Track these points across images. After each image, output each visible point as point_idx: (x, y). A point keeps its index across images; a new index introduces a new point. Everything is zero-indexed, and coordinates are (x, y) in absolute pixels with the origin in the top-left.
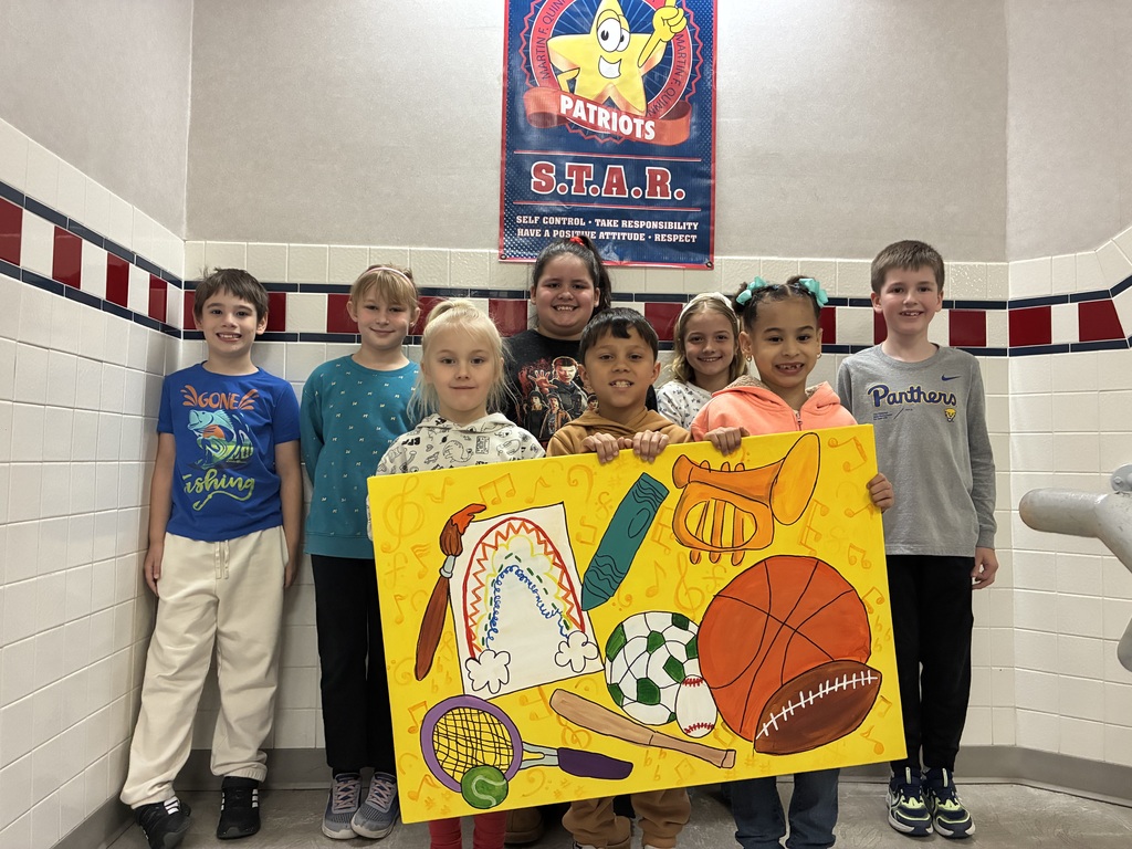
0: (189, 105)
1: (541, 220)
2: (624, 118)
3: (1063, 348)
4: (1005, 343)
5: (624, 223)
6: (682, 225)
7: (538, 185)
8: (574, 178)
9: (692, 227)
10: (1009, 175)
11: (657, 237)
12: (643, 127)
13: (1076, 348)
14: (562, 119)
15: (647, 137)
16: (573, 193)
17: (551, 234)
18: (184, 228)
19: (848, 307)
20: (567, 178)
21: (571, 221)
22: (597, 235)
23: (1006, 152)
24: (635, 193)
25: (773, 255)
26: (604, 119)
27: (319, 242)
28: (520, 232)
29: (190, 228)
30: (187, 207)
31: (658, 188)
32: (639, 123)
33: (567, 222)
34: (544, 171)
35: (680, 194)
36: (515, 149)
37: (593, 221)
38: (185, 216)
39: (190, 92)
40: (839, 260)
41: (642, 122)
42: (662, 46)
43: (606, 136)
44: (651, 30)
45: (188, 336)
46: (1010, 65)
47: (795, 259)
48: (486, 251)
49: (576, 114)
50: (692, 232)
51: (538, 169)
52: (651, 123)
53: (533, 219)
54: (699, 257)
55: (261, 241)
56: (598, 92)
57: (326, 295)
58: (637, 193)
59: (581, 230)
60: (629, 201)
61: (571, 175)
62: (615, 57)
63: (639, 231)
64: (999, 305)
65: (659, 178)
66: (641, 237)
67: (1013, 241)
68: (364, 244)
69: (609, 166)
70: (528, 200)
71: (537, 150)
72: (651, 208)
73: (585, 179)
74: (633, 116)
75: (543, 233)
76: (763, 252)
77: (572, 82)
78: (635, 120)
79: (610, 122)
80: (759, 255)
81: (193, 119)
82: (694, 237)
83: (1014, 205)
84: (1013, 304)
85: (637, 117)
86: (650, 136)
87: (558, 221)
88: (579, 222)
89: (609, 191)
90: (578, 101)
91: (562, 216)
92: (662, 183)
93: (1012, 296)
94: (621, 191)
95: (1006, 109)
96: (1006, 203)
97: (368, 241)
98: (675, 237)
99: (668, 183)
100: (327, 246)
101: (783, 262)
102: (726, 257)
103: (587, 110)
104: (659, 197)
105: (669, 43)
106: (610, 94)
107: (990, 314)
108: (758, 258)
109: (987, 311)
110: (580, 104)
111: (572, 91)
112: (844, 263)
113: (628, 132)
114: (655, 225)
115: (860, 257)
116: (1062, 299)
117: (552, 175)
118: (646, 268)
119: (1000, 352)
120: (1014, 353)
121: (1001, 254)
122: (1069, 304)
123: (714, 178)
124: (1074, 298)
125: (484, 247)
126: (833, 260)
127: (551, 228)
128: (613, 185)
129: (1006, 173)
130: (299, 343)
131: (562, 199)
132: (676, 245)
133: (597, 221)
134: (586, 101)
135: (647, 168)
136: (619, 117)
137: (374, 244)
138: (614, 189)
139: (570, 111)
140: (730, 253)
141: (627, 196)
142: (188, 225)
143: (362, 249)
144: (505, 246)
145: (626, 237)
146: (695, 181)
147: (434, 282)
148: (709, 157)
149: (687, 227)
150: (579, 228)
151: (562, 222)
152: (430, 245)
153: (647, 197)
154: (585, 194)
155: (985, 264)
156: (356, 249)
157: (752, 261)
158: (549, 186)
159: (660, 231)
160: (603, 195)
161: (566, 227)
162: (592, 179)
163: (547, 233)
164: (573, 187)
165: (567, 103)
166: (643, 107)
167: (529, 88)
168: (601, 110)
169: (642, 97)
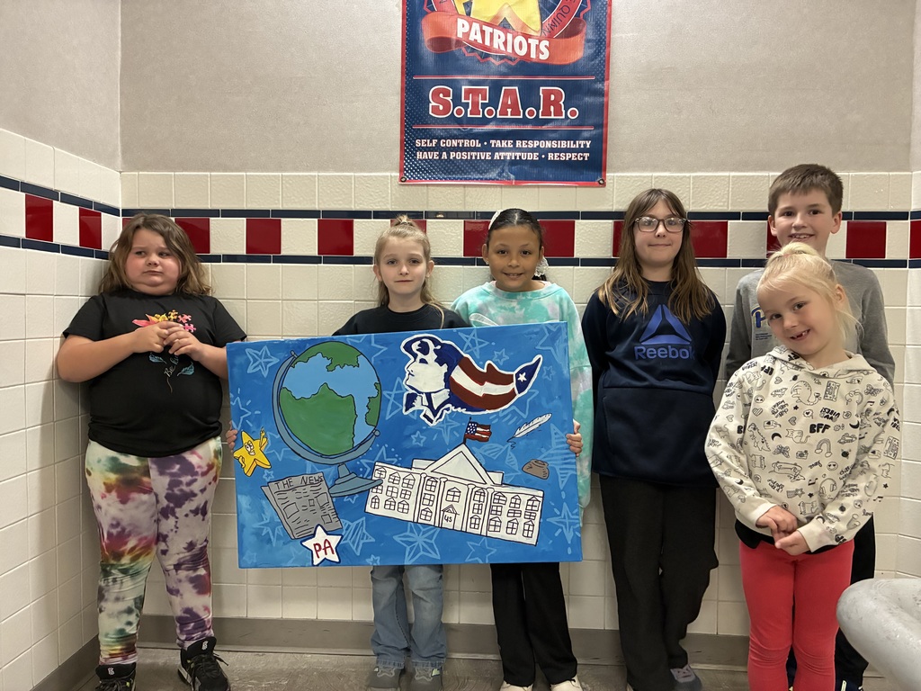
0: (120, 46)
1: (438, 143)
2: (520, 38)
4: (905, 254)
5: (518, 143)
6: (575, 143)
7: (436, 109)
8: (470, 101)
9: (585, 145)
10: (916, 83)
11: (550, 156)
12: (537, 47)
14: (459, 42)
15: (543, 57)
16: (469, 116)
17: (449, 156)
18: (119, 160)
19: (741, 221)
20: (463, 101)
22: (492, 156)
23: (913, 57)
25: (666, 171)
26: (498, 40)
27: (237, 170)
28: (419, 155)
29: (126, 161)
30: (122, 140)
31: (552, 108)
32: (534, 42)
33: (463, 144)
34: (441, 95)
35: (573, 113)
36: (414, 75)
37: (488, 142)
38: (119, 150)
39: (120, 35)
40: (733, 174)
41: (537, 42)
43: (502, 58)
47: (688, 175)
48: (388, 174)
49: (472, 38)
50: (584, 150)
51: (436, 94)
52: (545, 43)
53: (431, 142)
54: (591, 174)
55: (186, 170)
56: (493, 13)
57: (245, 219)
58: (531, 113)
59: (477, 152)
60: (525, 121)
61: (467, 98)
63: (533, 150)
64: (901, 216)
65: (553, 97)
66: (535, 157)
67: (917, 150)
68: (277, 171)
69: (504, 88)
70: (427, 124)
71: (434, 75)
72: (544, 128)
73: (481, 101)
74: (527, 37)
75: (440, 155)
76: (655, 168)
77: (468, 5)
78: (530, 40)
79: (505, 43)
80: (651, 171)
82: (587, 155)
83: (919, 113)
84: (916, 214)
85: (530, 36)
86: (544, 56)
87: (455, 143)
88: (475, 143)
89: (504, 112)
90: (474, 24)
91: (458, 139)
92: (556, 103)
93: (914, 207)
94: (515, 112)
96: (911, 110)
97: (280, 168)
98: (569, 156)
99: (561, 103)
100: (244, 174)
101: (675, 178)
102: (616, 174)
103: (483, 32)
104: (552, 117)
106: (506, 14)
107: (891, 226)
108: (650, 174)
109: (888, 222)
110: (476, 26)
111: (469, 14)
112: (738, 177)
113: (523, 53)
114: (548, 144)
115: (755, 170)
117: (449, 99)
118: (538, 187)
119: (900, 264)
120: (914, 265)
121: (905, 165)
123: (607, 95)
125: (386, 170)
126: (727, 174)
127: (449, 150)
128: (508, 108)
129: (911, 80)
130: (222, 263)
131: (459, 122)
132: (569, 163)
133: (493, 142)
134: (482, 23)
135: (541, 88)
136: (514, 38)
137: (285, 171)
138: (509, 110)
139: (467, 34)
140: (623, 170)
141: (521, 117)
142: (123, 157)
143: (274, 176)
144: (405, 169)
145: (520, 157)
146: (588, 100)
147: (340, 205)
148: (603, 75)
149: (580, 145)
150: (475, 149)
151: (458, 144)
152: (336, 171)
153: (540, 117)
154: (481, 116)
155: (887, 173)
156: (269, 176)
157: (645, 177)
158: (446, 110)
159: (553, 150)
160: (498, 116)
161: (462, 149)
162: (487, 101)
163: (444, 155)
164: (469, 110)
165: (463, 26)
166: (538, 27)
167: (427, 13)
168: (497, 32)
169: (537, 17)
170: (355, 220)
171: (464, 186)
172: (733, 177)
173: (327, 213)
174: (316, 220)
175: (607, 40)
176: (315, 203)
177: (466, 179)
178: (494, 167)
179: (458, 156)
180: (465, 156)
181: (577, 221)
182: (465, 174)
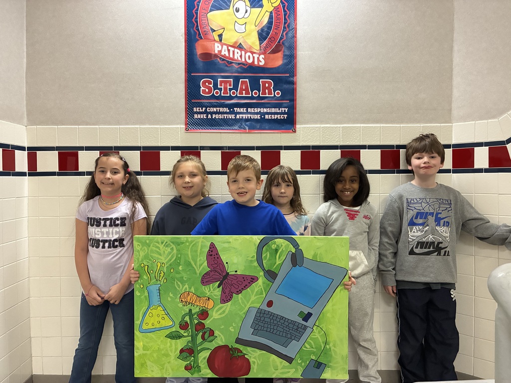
0: (25, 56)
1: (206, 110)
2: (248, 54)
3: (480, 171)
4: (450, 166)
5: (249, 110)
6: (279, 109)
7: (204, 91)
8: (223, 87)
9: (285, 111)
10: (454, 77)
11: (267, 117)
12: (258, 58)
13: (486, 171)
14: (216, 56)
15: (261, 64)
16: (222, 95)
17: (212, 117)
18: (25, 120)
19: (367, 150)
20: (219, 87)
21: (221, 110)
22: (236, 116)
23: (452, 64)
24: (255, 93)
25: (327, 124)
26: (238, 55)
27: (94, 124)
28: (196, 116)
29: (29, 120)
30: (27, 109)
31: (267, 91)
32: (256, 56)
33: (219, 110)
34: (207, 84)
35: (278, 94)
36: (192, 73)
37: (233, 109)
38: (25, 114)
39: (25, 50)
40: (362, 125)
41: (258, 56)
42: (268, 14)
43: (239, 64)
44: (261, 6)
45: (30, 175)
46: (455, 16)
47: (339, 126)
48: (179, 126)
49: (223, 53)
50: (284, 113)
51: (204, 83)
52: (262, 56)
53: (202, 109)
54: (288, 126)
55: (64, 125)
56: (234, 40)
57: (98, 151)
58: (256, 93)
59: (227, 114)
60: (252, 98)
61: (221, 85)
62: (244, 21)
63: (257, 113)
64: (449, 146)
65: (267, 85)
66: (258, 117)
67: (455, 113)
68: (116, 125)
69: (241, 80)
70: (200, 99)
71: (203, 73)
72: (263, 101)
73: (228, 87)
74: (253, 53)
75: (207, 116)
76: (322, 122)
77: (220, 36)
78: (254, 55)
79: (241, 56)
80: (320, 124)
81: (28, 63)
82: (286, 116)
83: (456, 93)
84: (455, 146)
85: (255, 53)
86: (262, 63)
87: (215, 110)
88: (226, 110)
89: (241, 93)
90: (224, 46)
91: (216, 107)
92: (269, 88)
93: (454, 142)
94: (247, 93)
95: (453, 41)
96: (452, 92)
97: (118, 123)
98: (276, 116)
99: (272, 88)
100: (98, 127)
101: (332, 127)
102: (301, 126)
103: (229, 50)
104: (267, 95)
105: (271, 13)
106: (241, 41)
108: (319, 126)
110: (225, 47)
111: (221, 40)
112: (365, 127)
113: (250, 61)
114: (265, 110)
115: (373, 123)
116: (480, 145)
117: (211, 86)
118: (261, 133)
119: (448, 171)
120: (454, 172)
121: (449, 121)
122: (484, 147)
123: (296, 84)
124: (486, 144)
125: (178, 124)
126: (359, 125)
127: (212, 113)
128: (243, 91)
129: (452, 76)
130: (86, 176)
131: (217, 98)
132: (276, 121)
133: (235, 109)
134: (228, 46)
135: (261, 80)
136: (245, 53)
137: (122, 125)
138: (244, 92)
139: (220, 52)
140: (305, 123)
141: (250, 95)
142: (27, 119)
143: (115, 128)
144: (188, 124)
145: (250, 117)
146: (286, 86)
147: (152, 143)
148: (293, 73)
149: (282, 111)
150: (226, 113)
151: (217, 110)
152: (150, 124)
153: (261, 95)
154: (229, 95)
155: (439, 125)
156: (112, 128)
157: (316, 127)
158: (210, 92)
159: (268, 113)
160: (238, 95)
161: (219, 113)
162: (232, 87)
163: (209, 116)
164: (222, 92)
165: (218, 47)
166: (258, 48)
167: (198, 40)
168: (236, 50)
169: (258, 42)
170: (161, 151)
171: (221, 132)
172: (362, 127)
173: (145, 148)
174: (139, 152)
175: (295, 55)
176: (138, 142)
177: (221, 129)
178: (237, 122)
179: (217, 116)
180: (220, 116)
181: (281, 151)
182: (221, 126)
